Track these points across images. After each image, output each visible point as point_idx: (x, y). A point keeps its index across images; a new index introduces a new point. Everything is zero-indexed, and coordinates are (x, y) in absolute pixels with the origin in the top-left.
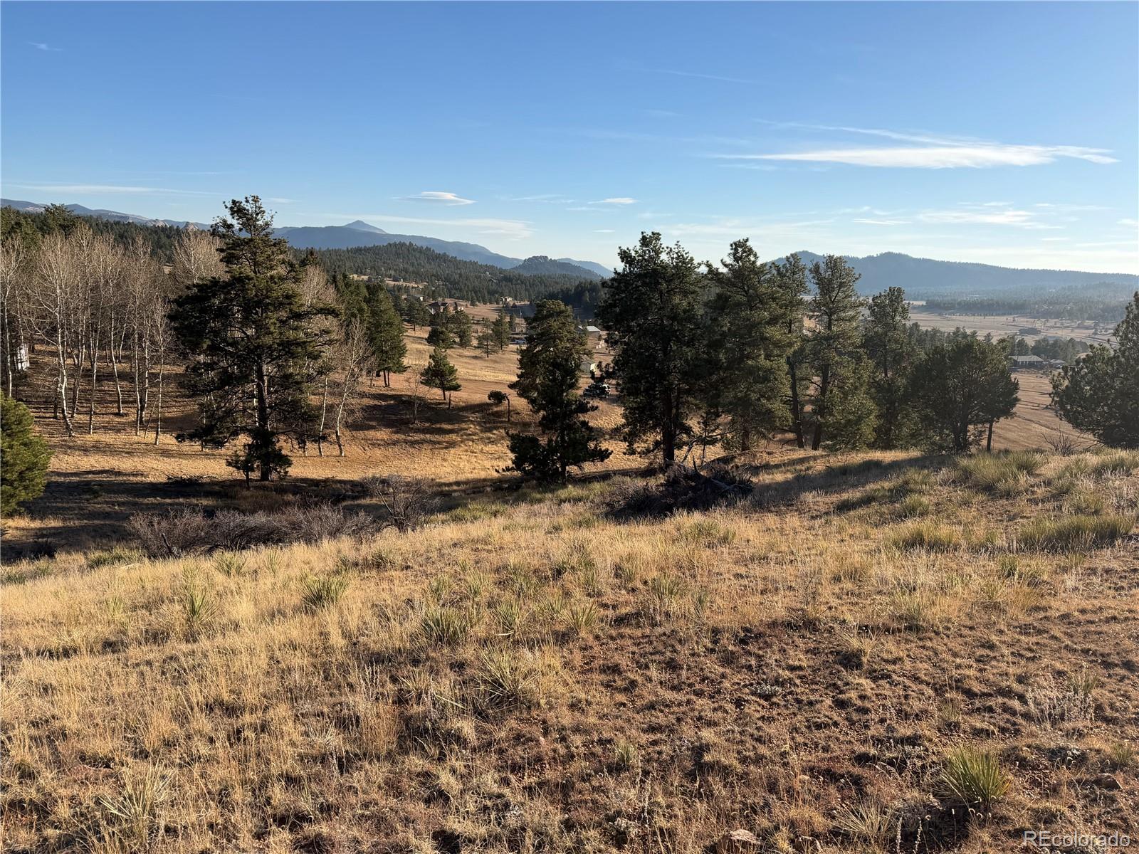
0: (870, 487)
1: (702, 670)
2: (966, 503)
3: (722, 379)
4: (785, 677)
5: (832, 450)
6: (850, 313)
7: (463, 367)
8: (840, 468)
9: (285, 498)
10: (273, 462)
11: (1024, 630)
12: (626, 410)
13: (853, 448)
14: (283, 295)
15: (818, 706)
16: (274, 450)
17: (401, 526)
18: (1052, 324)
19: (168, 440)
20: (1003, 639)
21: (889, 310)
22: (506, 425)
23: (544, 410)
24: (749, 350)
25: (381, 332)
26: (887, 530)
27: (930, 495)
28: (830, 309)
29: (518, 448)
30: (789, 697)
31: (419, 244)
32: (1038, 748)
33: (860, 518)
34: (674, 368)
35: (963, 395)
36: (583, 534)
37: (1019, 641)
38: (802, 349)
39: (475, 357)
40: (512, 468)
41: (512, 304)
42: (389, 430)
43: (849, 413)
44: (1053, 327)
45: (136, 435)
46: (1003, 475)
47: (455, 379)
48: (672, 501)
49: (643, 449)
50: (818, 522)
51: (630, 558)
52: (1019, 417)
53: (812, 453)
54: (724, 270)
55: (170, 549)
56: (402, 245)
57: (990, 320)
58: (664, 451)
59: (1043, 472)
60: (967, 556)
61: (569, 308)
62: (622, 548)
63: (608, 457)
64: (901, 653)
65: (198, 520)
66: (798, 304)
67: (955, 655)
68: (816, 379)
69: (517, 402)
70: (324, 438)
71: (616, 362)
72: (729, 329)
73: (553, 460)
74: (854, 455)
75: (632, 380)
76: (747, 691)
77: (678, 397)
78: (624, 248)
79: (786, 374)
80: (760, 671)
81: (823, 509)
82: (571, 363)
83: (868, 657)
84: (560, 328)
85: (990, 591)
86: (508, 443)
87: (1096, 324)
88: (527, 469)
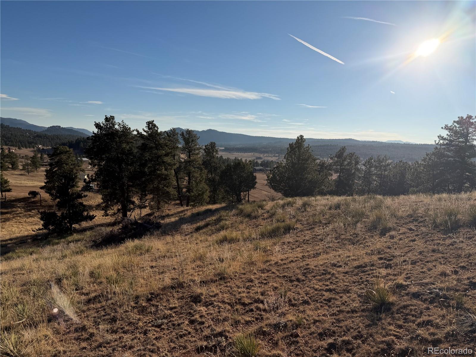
0: (208, 219)
1: (129, 319)
2: (242, 222)
3: (147, 180)
4: (168, 314)
5: (194, 206)
6: (197, 152)
7: (14, 180)
8: (197, 213)
11: (263, 271)
12: (103, 196)
13: (202, 205)
15: (182, 326)
20: (255, 277)
21: (211, 150)
22: (40, 207)
23: (58, 198)
24: (158, 167)
26: (214, 236)
27: (229, 220)
28: (189, 150)
29: (45, 218)
30: (169, 324)
32: (270, 325)
33: (204, 233)
34: (125, 176)
35: (238, 182)
36: (79, 257)
37: (261, 276)
38: (180, 166)
39: (21, 175)
40: (42, 229)
41: (42, 148)
43: (199, 191)
44: (266, 157)
46: (253, 210)
47: (9, 186)
48: (125, 236)
49: (112, 213)
50: (187, 237)
51: (99, 267)
52: (258, 189)
53: (186, 208)
54: (145, 134)
57: (246, 154)
58: (122, 213)
59: (266, 208)
60: (243, 243)
61: (71, 150)
62: (96, 262)
63: (94, 218)
64: (218, 291)
66: (177, 148)
67: (239, 287)
68: (186, 178)
69: (45, 195)
71: (96, 174)
72: (149, 158)
73: (65, 223)
74: (202, 208)
75: (104, 181)
76: (150, 325)
77: (128, 187)
78: (97, 122)
79: (175, 176)
80: (157, 313)
81: (190, 231)
82: (72, 175)
83: (204, 296)
84: (67, 159)
85: (250, 257)
86: (39, 216)
87: (279, 155)
88: (51, 228)
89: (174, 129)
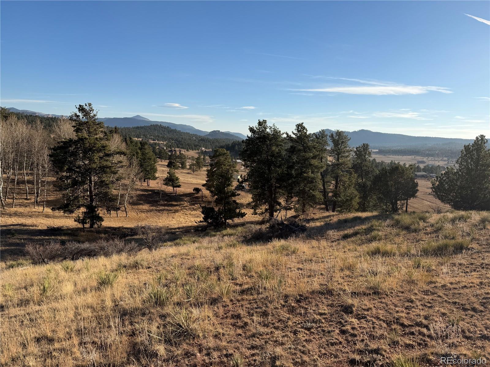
0: (357, 228)
1: (279, 316)
2: (398, 235)
3: (293, 182)
4: (318, 319)
5: (341, 212)
6: (346, 154)
7: (183, 178)
8: (344, 220)
9: (101, 235)
10: (95, 220)
11: (426, 293)
12: (253, 195)
13: (349, 211)
14: (101, 146)
15: (332, 334)
16: (96, 214)
17: (150, 248)
18: (431, 159)
19: (48, 210)
20: (417, 297)
21: (363, 153)
22: (201, 202)
23: (216, 195)
24: (304, 169)
25: (146, 162)
26: (364, 247)
27: (382, 231)
28: (338, 152)
29: (205, 212)
30: (319, 329)
31: (164, 125)
32: (437, 354)
33: (352, 241)
34: (273, 177)
35: (395, 188)
36: (233, 250)
37: (424, 298)
38: (327, 169)
39: (188, 173)
40: (203, 221)
41: (204, 150)
42: (148, 205)
43: (347, 196)
44: (431, 160)
45: (34, 208)
46: (413, 222)
47: (179, 182)
48: (272, 235)
49: (260, 212)
50: (334, 244)
51: (251, 261)
52: (418, 198)
53: (332, 213)
54: (294, 136)
55: (43, 260)
56: (157, 125)
57: (405, 157)
58: (269, 213)
59: (430, 221)
60: (399, 258)
61: (228, 152)
62: (248, 257)
63: (245, 216)
64: (371, 305)
65: (58, 246)
66: (325, 150)
67: (396, 306)
68: (333, 182)
69: (206, 192)
70: (119, 209)
71: (248, 175)
72: (296, 161)
73: (221, 218)
74: (350, 214)
75: (255, 182)
76: (300, 326)
77: (275, 189)
78: (251, 126)
79: (321, 180)
80: (306, 316)
81: (336, 238)
82: (228, 175)
83: (356, 308)
84: (224, 160)
85: (410, 275)
86: (201, 210)
87: (448, 159)
88: (209, 221)
89: (323, 131)
